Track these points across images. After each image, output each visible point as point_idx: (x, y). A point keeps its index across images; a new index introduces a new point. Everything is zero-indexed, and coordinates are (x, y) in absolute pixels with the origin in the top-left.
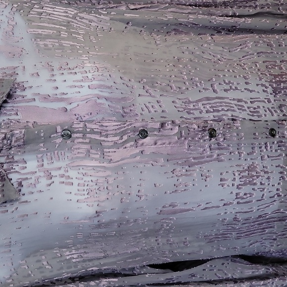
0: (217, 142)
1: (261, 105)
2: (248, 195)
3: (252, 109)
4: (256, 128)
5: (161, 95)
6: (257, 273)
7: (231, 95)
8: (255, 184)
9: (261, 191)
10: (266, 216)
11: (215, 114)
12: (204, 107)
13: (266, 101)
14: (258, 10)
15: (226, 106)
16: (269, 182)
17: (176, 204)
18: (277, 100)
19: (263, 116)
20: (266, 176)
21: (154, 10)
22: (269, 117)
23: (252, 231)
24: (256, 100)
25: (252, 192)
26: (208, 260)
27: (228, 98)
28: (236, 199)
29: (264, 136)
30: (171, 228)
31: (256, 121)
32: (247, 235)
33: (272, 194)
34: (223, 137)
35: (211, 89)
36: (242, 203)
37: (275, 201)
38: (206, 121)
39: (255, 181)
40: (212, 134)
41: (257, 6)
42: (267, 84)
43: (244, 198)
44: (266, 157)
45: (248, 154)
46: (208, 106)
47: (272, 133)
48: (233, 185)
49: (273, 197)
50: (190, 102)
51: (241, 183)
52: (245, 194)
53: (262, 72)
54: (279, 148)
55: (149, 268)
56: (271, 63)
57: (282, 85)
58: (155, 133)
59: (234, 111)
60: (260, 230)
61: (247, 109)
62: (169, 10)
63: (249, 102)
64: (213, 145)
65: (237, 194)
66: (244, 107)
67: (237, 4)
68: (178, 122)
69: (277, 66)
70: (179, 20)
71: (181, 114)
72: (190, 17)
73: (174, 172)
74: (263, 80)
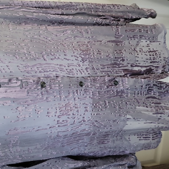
0: (46, 90)
1: (74, 68)
2: (65, 121)
3: (69, 71)
4: (70, 81)
5: (9, 62)
6: (77, 166)
7: (55, 62)
8: (69, 115)
9: (73, 119)
10: (77, 133)
11: (45, 73)
12: (38, 69)
13: (78, 65)
14: (78, 11)
15: (52, 68)
16: (78, 113)
17: (18, 128)
18: (84, 65)
19: (76, 74)
20: (76, 110)
21: (12, 9)
22: (79, 75)
23: (71, 142)
24: (71, 65)
25: (68, 119)
26: (46, 160)
27: (53, 64)
28: (57, 124)
29: (76, 86)
30: (17, 142)
31: (72, 77)
32: (68, 144)
33: (80, 120)
34: (50, 87)
35: (42, 58)
36: (62, 126)
37: (82, 124)
38: (39, 78)
39: (69, 113)
40: (43, 85)
41: (77, 9)
42: (78, 56)
43: (63, 123)
44: (77, 98)
45: (66, 97)
46: (40, 69)
47: (81, 84)
48: (55, 116)
49: (81, 122)
50: (29, 66)
51: (60, 114)
52: (63, 121)
53: (75, 49)
54: (85, 93)
55: (7, 166)
56: (82, 43)
57: (87, 56)
58: (6, 85)
59: (57, 71)
60: (76, 141)
61: (65, 70)
62: (22, 10)
63: (67, 66)
64: (43, 92)
65: (58, 121)
66: (63, 69)
67: (65, 7)
68: (20, 78)
69: (86, 45)
70: (27, 16)
71: (23, 74)
72: (34, 14)
73: (18, 109)
74: (75, 53)
